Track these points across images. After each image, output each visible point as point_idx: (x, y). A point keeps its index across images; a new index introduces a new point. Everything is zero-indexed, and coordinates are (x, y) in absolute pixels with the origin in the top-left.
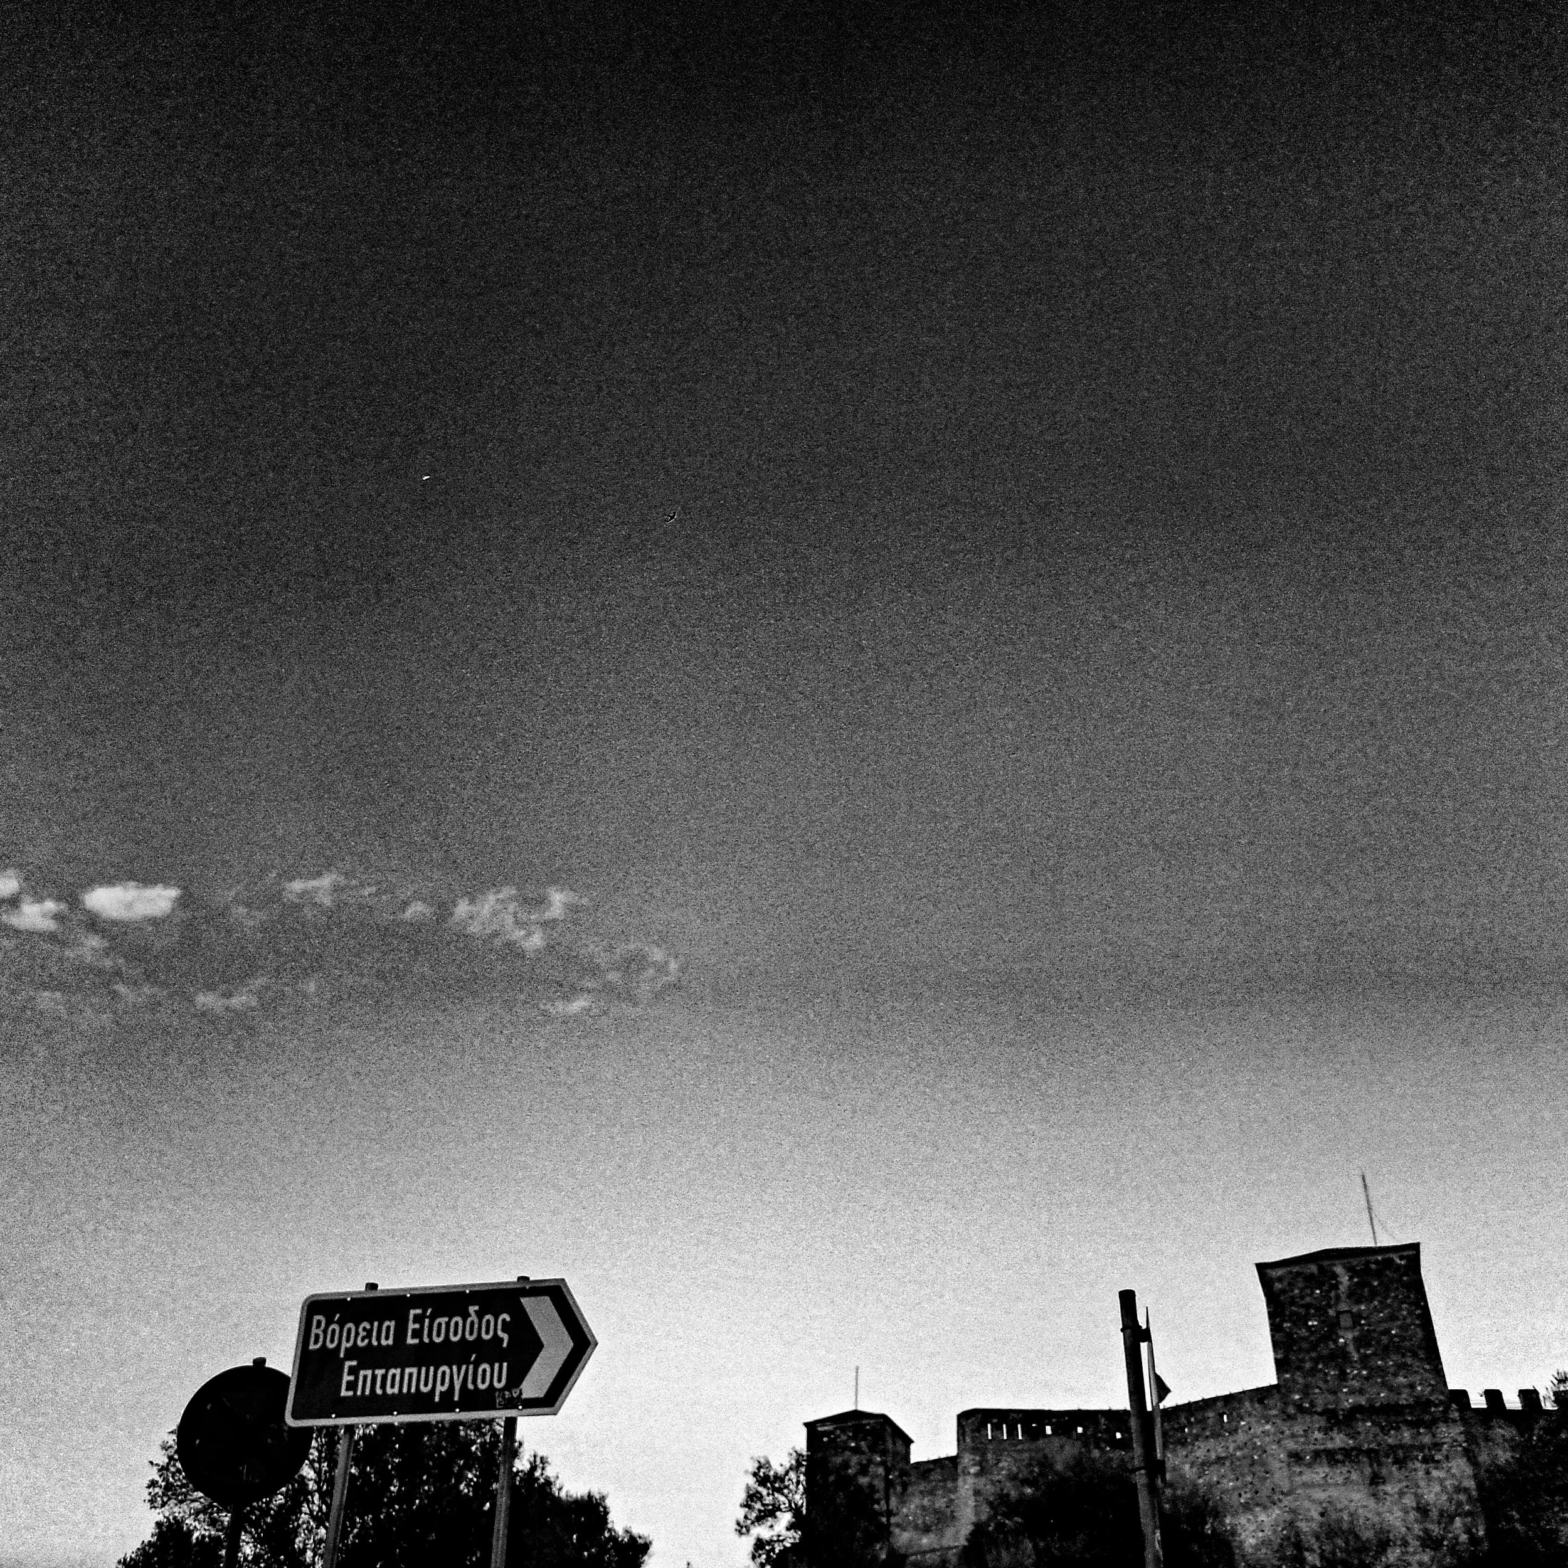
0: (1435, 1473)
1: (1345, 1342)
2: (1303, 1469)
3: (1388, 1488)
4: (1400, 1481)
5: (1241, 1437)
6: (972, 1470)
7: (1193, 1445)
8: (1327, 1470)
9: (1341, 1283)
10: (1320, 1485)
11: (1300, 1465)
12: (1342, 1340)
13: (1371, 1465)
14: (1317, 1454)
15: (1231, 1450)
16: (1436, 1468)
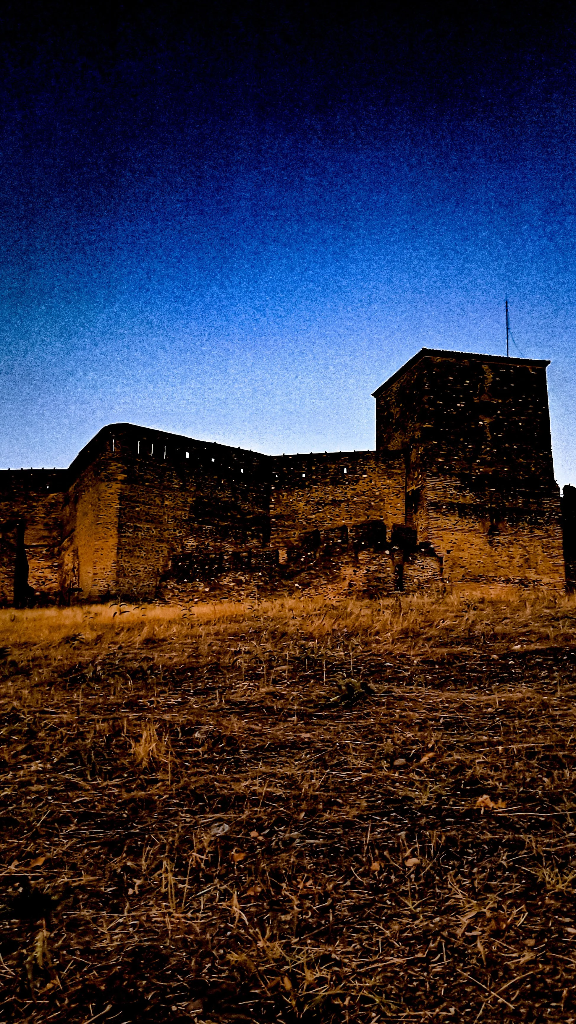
0: (538, 532)
1: (483, 425)
2: (439, 515)
3: (501, 538)
4: (511, 535)
5: (360, 487)
6: (121, 477)
7: (311, 488)
8: (457, 518)
9: (487, 379)
10: (450, 530)
11: (437, 513)
12: (481, 423)
13: (491, 521)
14: (451, 506)
15: (349, 495)
16: (538, 529)
